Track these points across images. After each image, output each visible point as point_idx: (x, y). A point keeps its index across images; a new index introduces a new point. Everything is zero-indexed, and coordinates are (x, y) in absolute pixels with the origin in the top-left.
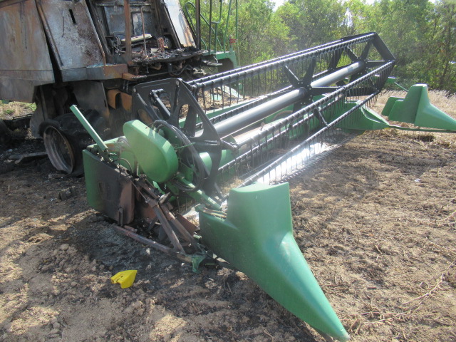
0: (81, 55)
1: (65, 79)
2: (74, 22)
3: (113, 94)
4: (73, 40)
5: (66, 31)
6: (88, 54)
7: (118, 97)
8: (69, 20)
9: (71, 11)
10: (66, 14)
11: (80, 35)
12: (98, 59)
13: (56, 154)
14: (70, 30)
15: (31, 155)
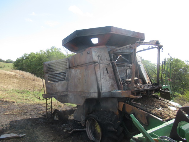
0: (109, 86)
1: (102, 96)
2: (107, 73)
3: (122, 104)
4: (107, 80)
5: (104, 76)
6: (112, 86)
7: (124, 105)
8: (106, 72)
9: (107, 69)
10: (105, 69)
11: (109, 78)
12: (116, 88)
13: (90, 131)
14: (106, 76)
15: (77, 129)
